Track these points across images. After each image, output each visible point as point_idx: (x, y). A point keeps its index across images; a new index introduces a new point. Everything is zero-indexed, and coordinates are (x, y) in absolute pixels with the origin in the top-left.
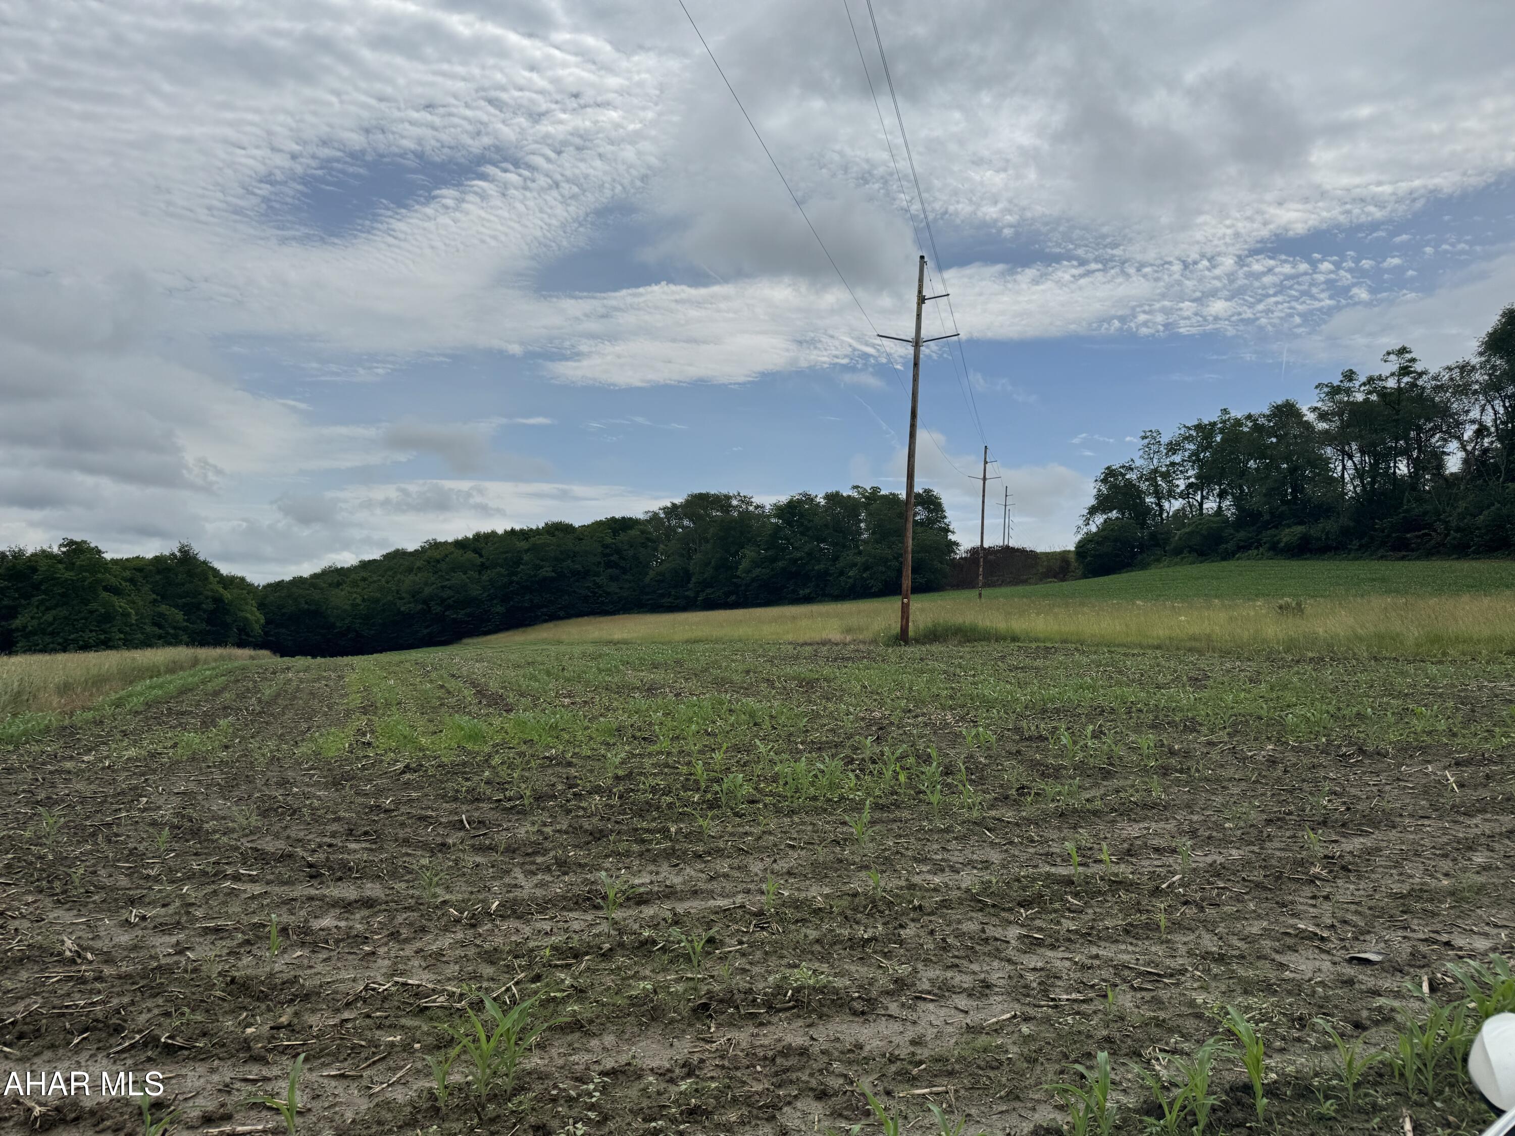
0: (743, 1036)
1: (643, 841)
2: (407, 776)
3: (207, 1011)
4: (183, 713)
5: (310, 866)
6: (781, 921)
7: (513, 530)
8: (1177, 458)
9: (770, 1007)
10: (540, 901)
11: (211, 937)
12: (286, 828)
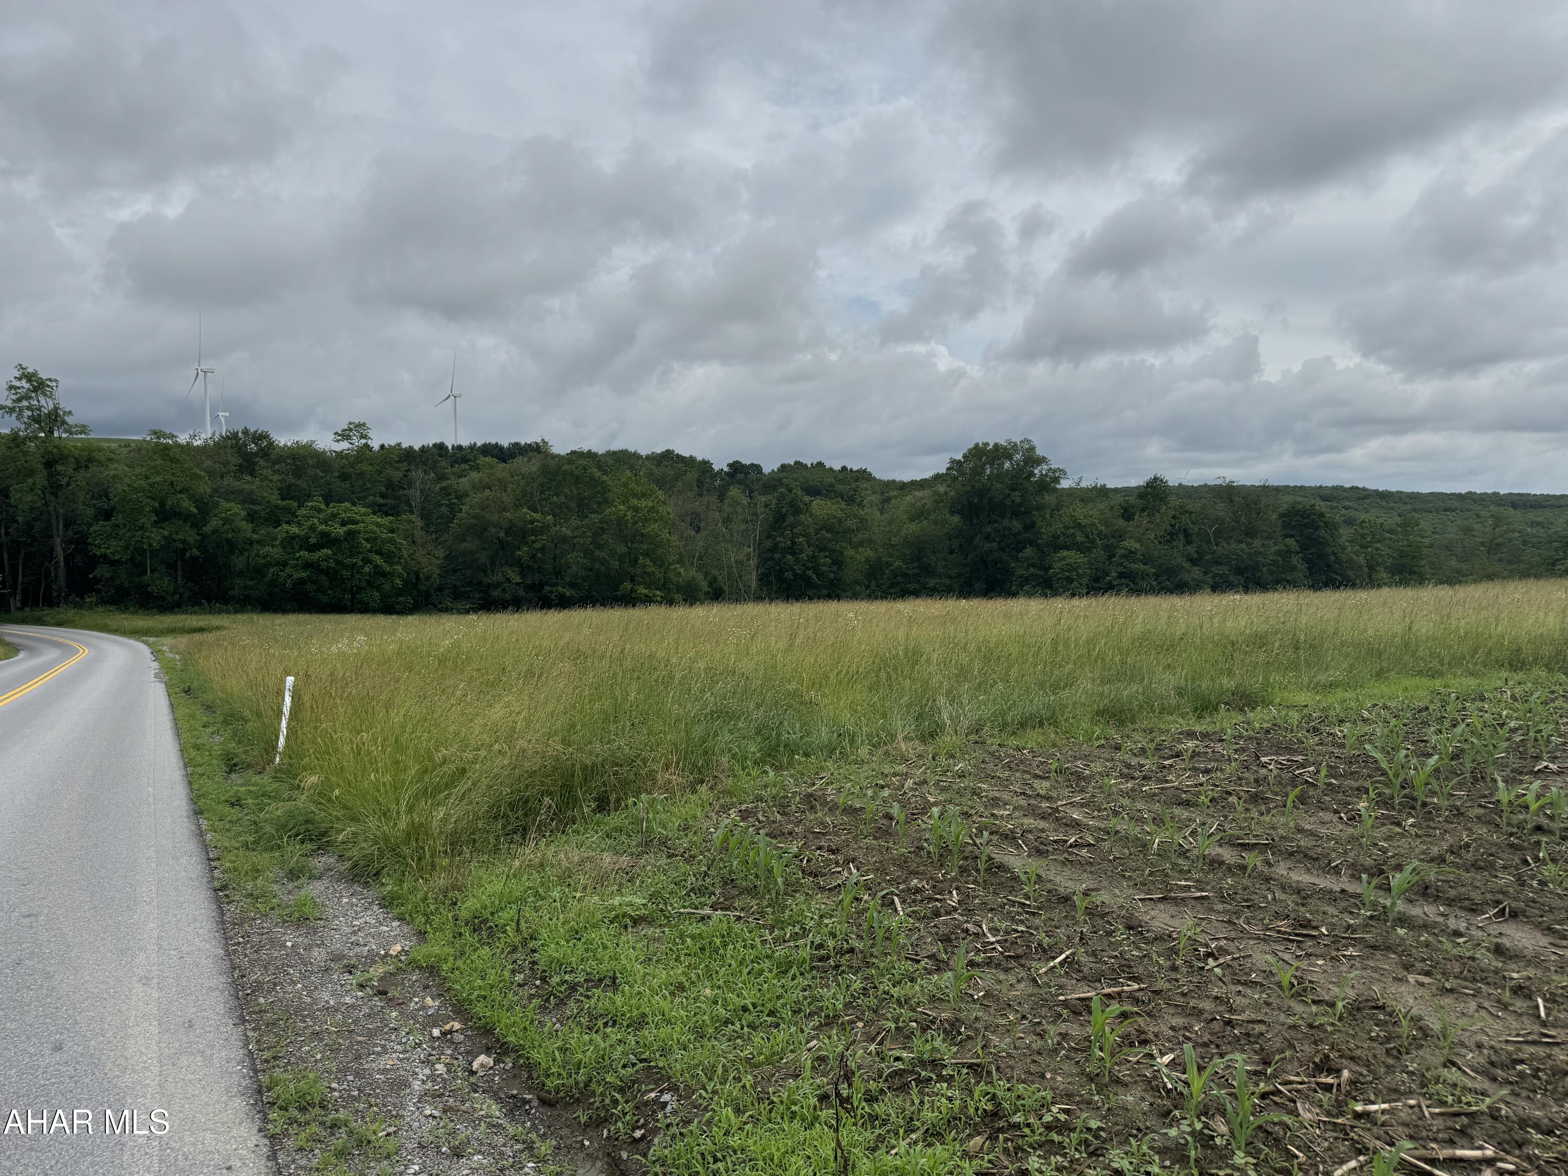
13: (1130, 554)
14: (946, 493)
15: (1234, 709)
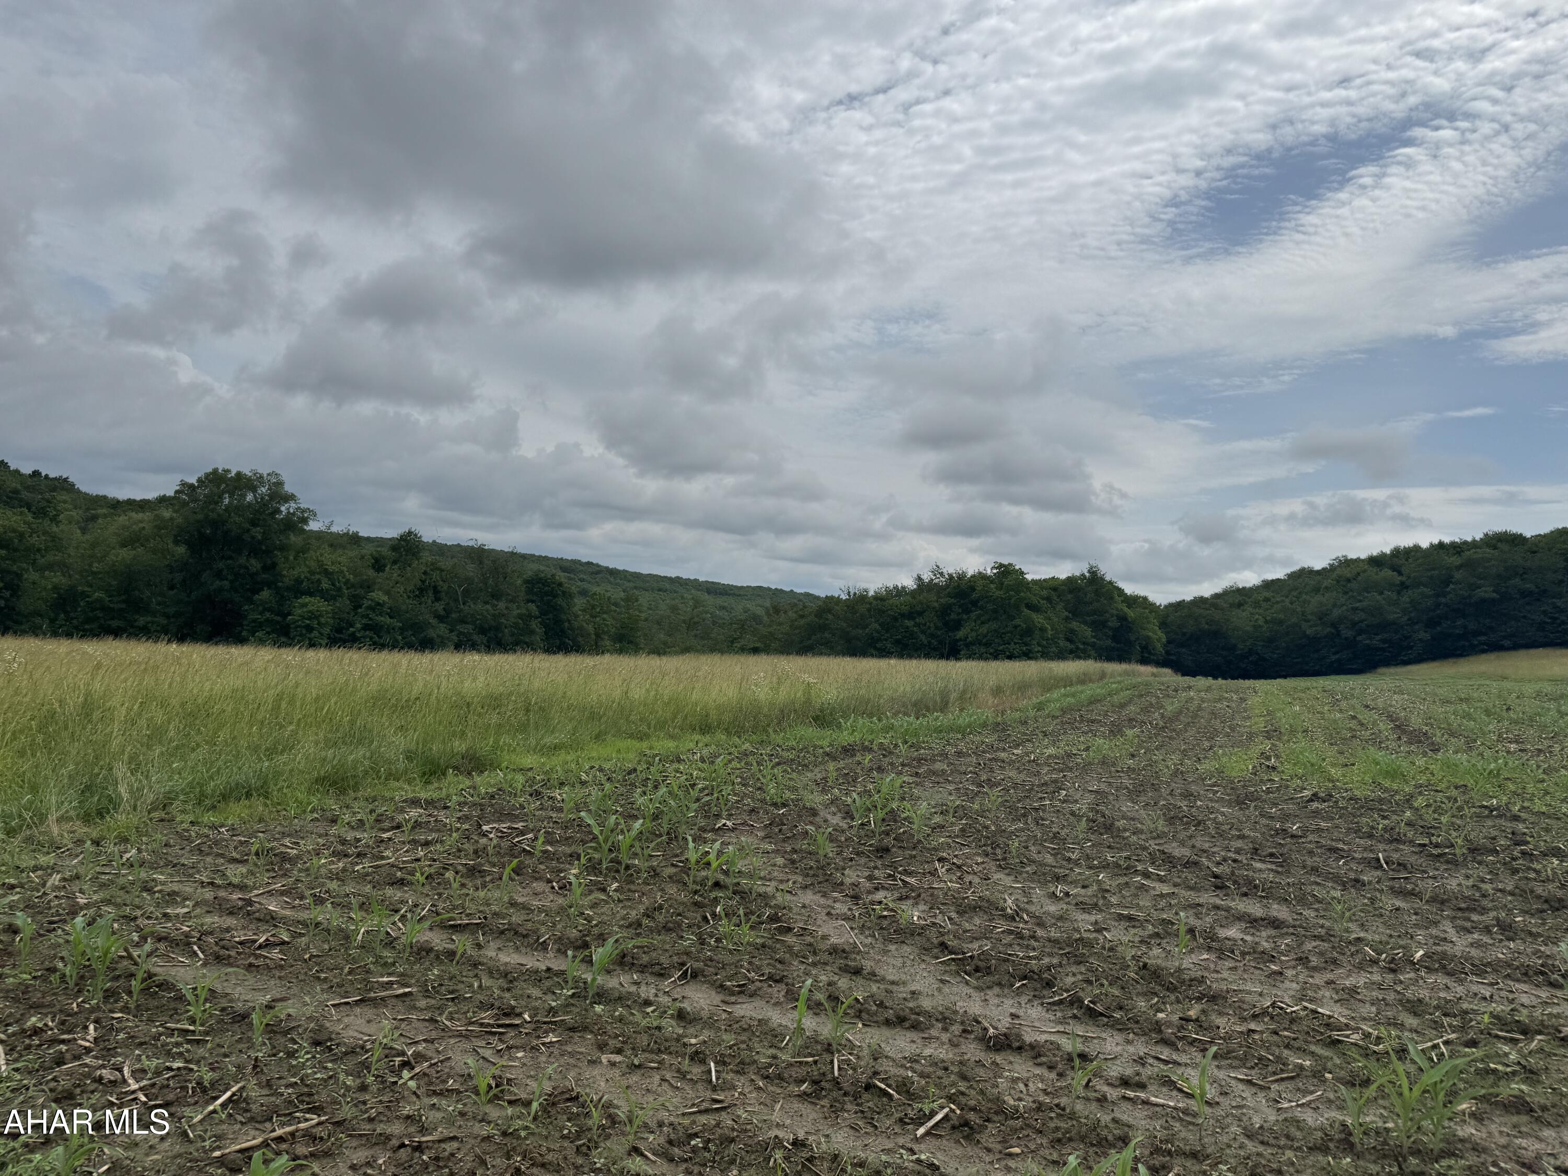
2: (1315, 805)
4: (1093, 721)
5: (1216, 876)
7: (1441, 545)
10: (1477, 962)
11: (1124, 924)
12: (1191, 837)
13: (377, 607)
14: (172, 519)
15: (461, 773)
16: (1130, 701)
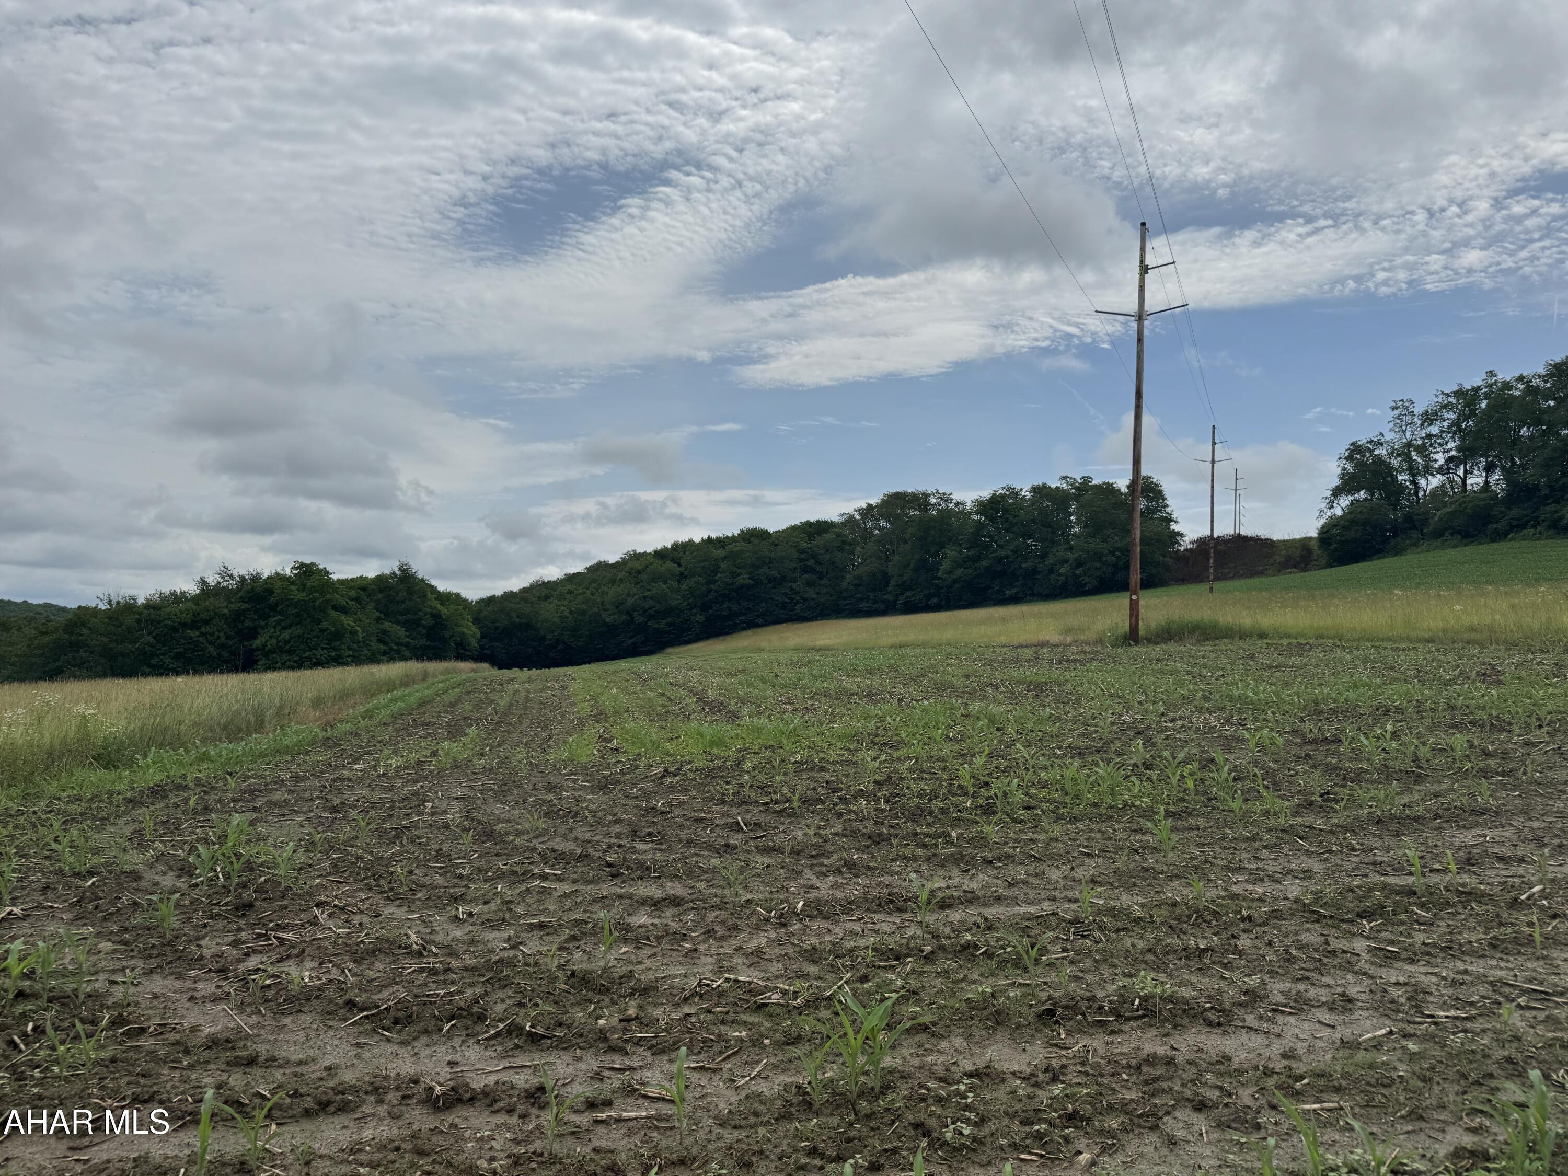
0: (1097, 1043)
1: (925, 846)
2: (669, 780)
3: (556, 1003)
4: (428, 724)
5: (608, 865)
6: (1101, 929)
8: (1434, 430)
9: (1119, 1016)
10: (844, 903)
11: (538, 933)
12: (571, 830)
16: (459, 700)
